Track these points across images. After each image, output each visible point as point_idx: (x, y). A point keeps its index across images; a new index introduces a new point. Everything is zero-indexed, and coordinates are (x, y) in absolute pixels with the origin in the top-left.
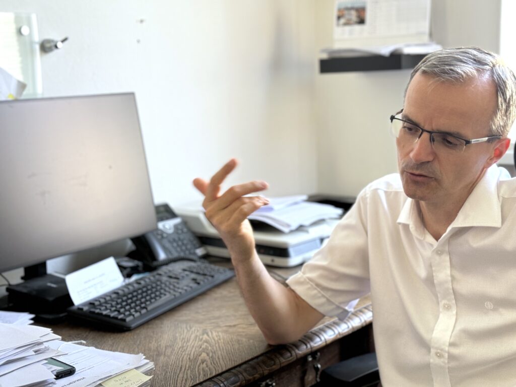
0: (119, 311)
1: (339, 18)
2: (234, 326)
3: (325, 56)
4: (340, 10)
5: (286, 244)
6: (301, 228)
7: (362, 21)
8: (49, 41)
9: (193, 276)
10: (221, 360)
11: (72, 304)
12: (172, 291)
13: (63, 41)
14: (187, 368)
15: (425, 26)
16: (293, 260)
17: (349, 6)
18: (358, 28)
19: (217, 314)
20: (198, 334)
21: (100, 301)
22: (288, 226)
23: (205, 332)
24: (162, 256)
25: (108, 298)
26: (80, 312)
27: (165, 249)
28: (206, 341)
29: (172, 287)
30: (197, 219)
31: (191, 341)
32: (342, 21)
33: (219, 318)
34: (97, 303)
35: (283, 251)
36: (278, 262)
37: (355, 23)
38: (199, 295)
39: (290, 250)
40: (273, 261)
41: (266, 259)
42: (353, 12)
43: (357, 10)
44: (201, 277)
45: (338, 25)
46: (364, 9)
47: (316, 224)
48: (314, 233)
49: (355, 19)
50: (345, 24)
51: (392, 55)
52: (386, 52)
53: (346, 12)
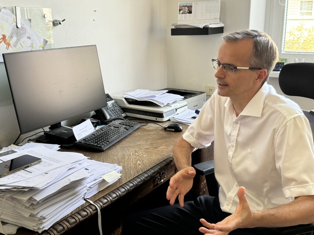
0: (97, 143)
1: (180, 10)
2: (148, 149)
3: (173, 27)
4: (180, 7)
5: (162, 112)
6: (168, 105)
7: (190, 12)
8: (56, 21)
9: (124, 126)
10: (147, 164)
11: (76, 140)
12: (117, 134)
13: (62, 21)
14: (133, 168)
15: (218, 15)
16: (165, 119)
17: (185, 5)
18: (188, 15)
19: (139, 143)
20: (133, 152)
21: (88, 139)
22: (163, 104)
23: (136, 152)
24: (108, 117)
25: (91, 137)
26: (80, 143)
27: (109, 114)
28: (138, 156)
29: (117, 131)
30: (122, 100)
31: (131, 156)
32: (181, 12)
33: (140, 145)
34: (87, 139)
35: (161, 115)
36: (159, 119)
37: (187, 13)
38: (129, 135)
39: (164, 114)
40: (156, 119)
41: (153, 118)
42: (186, 8)
43: (188, 7)
44: (128, 127)
45: (179, 13)
46: (191, 7)
47: (174, 103)
48: (173, 107)
49: (187, 11)
50: (183, 13)
51: (204, 28)
52: (201, 26)
53: (183, 8)
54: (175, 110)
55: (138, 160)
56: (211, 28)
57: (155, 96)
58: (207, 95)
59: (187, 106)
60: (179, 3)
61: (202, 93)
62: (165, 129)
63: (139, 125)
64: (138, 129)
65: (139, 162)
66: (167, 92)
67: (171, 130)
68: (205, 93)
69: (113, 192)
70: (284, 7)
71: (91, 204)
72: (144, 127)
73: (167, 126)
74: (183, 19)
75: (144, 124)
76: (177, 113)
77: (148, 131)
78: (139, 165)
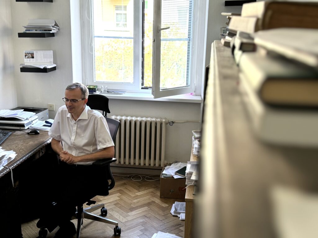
1: (25, 56)
2: (23, 144)
3: (22, 67)
4: (25, 54)
5: (24, 123)
6: (27, 119)
7: (33, 57)
14: (20, 153)
15: (52, 60)
16: (26, 128)
17: (29, 53)
18: (32, 59)
19: (16, 142)
22: (24, 118)
28: (19, 148)
31: (15, 148)
32: (27, 57)
35: (23, 126)
36: (22, 128)
37: (31, 58)
38: (7, 139)
39: (25, 125)
40: (20, 128)
41: (18, 128)
42: (30, 55)
43: (31, 54)
44: (4, 134)
45: (25, 58)
46: (33, 54)
47: (30, 117)
48: (30, 120)
49: (30, 57)
50: (28, 58)
51: (44, 68)
52: (42, 67)
53: (28, 54)
54: (31, 122)
55: (20, 150)
56: (49, 68)
57: (17, 114)
58: (49, 110)
59: (38, 119)
60: (24, 51)
61: (45, 109)
62: (28, 133)
63: (10, 133)
64: (11, 135)
65: (21, 150)
66: (24, 111)
67: (32, 133)
68: (47, 109)
69: (15, 163)
70: (93, 54)
71: (7, 168)
72: (14, 134)
73: (29, 132)
74: (28, 61)
75: (13, 132)
76: (32, 124)
77: (18, 135)
78: (22, 152)
